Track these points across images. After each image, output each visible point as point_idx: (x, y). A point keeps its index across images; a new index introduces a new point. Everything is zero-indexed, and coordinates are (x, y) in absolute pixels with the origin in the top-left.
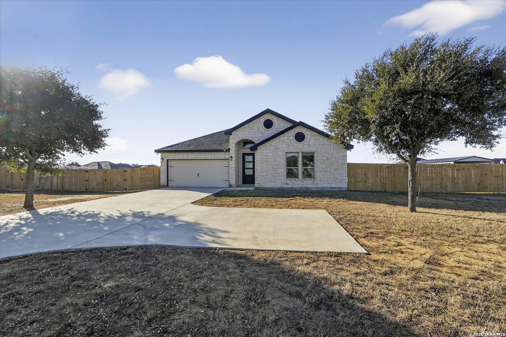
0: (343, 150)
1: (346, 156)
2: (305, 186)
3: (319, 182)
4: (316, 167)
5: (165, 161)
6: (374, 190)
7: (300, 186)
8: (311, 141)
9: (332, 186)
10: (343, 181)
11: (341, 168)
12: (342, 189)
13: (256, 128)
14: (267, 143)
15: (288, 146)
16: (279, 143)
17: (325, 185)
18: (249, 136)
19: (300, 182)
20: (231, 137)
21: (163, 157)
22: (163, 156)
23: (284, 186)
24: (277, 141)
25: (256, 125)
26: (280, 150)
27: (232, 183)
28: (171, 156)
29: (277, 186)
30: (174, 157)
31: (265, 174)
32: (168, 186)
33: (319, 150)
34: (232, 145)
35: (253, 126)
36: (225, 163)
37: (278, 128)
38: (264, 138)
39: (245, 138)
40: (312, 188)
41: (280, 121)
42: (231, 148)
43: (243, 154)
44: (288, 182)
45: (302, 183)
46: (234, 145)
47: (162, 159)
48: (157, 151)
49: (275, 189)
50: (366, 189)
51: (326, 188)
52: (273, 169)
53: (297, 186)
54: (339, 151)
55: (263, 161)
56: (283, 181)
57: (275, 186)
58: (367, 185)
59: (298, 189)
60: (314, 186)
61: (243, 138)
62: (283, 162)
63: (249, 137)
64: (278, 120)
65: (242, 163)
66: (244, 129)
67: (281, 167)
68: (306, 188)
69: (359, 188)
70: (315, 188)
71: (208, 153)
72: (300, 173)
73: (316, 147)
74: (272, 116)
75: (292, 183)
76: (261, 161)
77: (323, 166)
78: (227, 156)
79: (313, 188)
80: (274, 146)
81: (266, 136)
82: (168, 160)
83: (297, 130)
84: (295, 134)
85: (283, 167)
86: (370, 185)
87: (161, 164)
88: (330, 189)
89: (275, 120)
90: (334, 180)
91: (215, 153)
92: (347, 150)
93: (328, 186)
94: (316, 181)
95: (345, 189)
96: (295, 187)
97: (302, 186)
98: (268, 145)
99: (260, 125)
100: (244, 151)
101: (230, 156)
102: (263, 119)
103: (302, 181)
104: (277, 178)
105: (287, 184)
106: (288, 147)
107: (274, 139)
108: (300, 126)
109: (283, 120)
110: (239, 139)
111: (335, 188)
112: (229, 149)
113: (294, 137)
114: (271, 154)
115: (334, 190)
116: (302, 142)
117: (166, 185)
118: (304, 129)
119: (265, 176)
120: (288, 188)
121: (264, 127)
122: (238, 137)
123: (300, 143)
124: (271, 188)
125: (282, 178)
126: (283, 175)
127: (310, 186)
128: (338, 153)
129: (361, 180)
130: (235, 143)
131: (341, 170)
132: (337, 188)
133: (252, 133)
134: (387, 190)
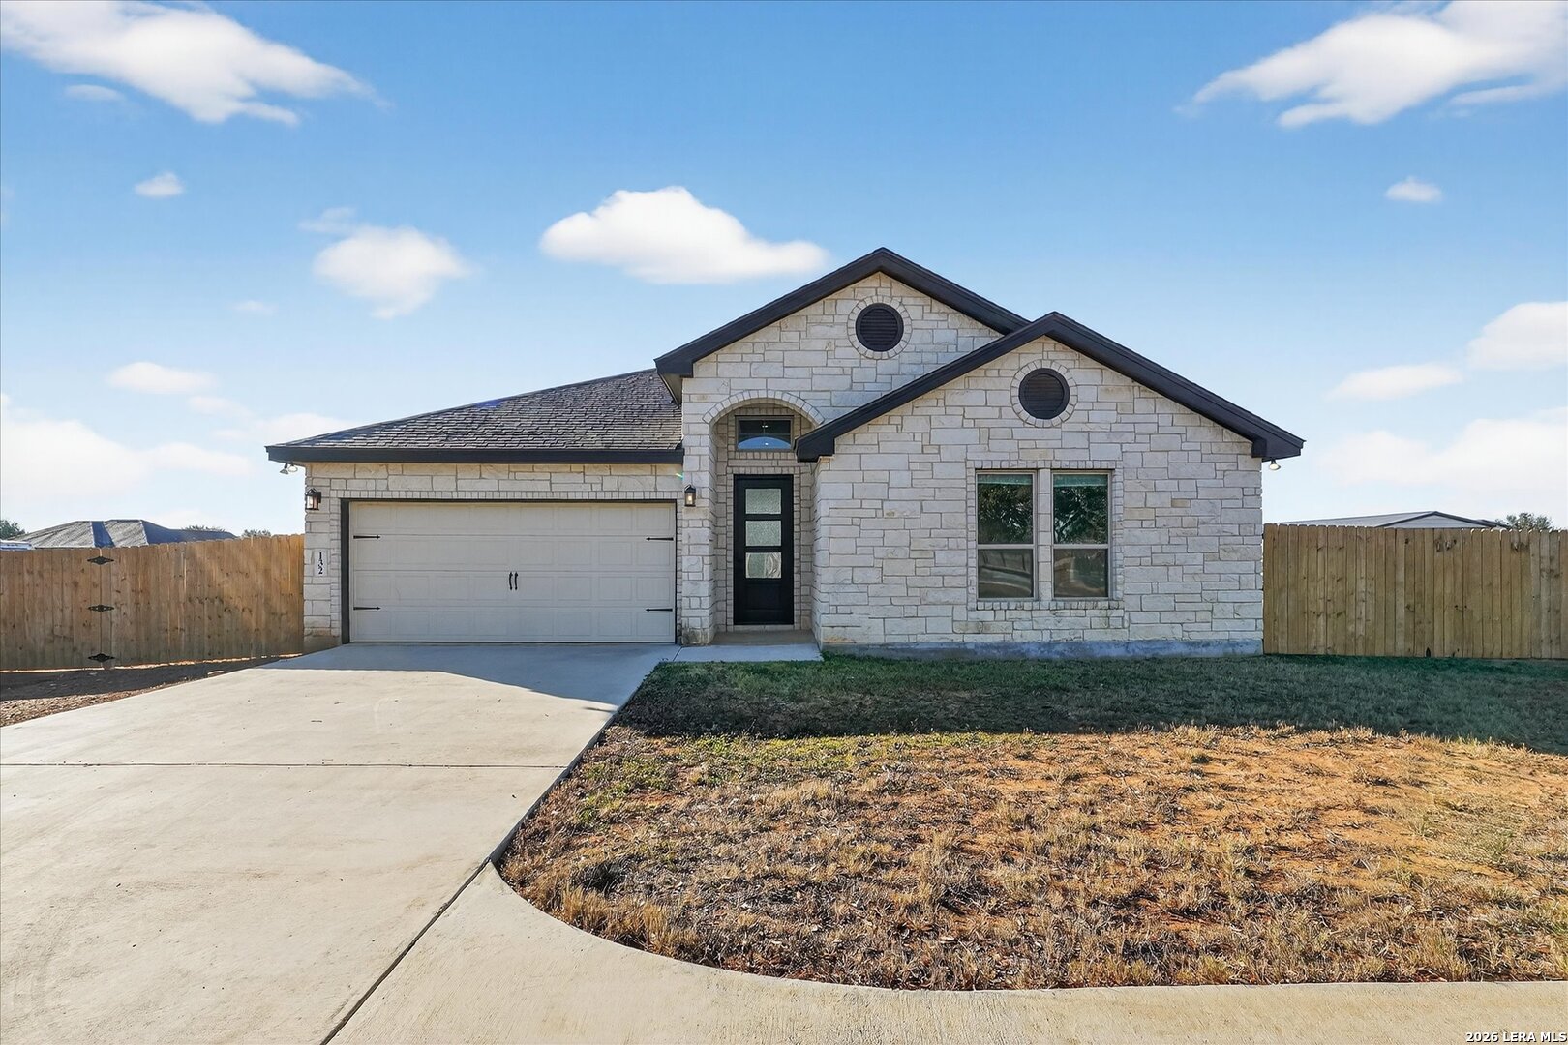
0: (1246, 462)
1: (1257, 493)
2: (1066, 635)
3: (1135, 617)
4: (1119, 540)
5: (331, 508)
6: (1379, 652)
7: (1046, 638)
8: (1095, 416)
9: (1195, 637)
10: (1244, 611)
11: (1234, 551)
12: (1238, 650)
13: (820, 345)
14: (882, 419)
15: (986, 436)
16: (943, 419)
17: (1162, 632)
18: (783, 384)
19: (1045, 619)
20: (688, 386)
21: (321, 485)
22: (315, 482)
23: (968, 638)
24: (934, 411)
25: (816, 330)
26: (945, 455)
27: (695, 623)
28: (366, 480)
29: (933, 639)
30: (381, 485)
31: (873, 576)
32: (346, 639)
33: (1133, 461)
34: (694, 428)
35: (803, 335)
36: (657, 521)
37: (925, 348)
38: (860, 401)
39: (763, 394)
40: (1101, 644)
41: (934, 316)
42: (687, 442)
43: (738, 478)
44: (989, 616)
45: (1053, 619)
46: (706, 430)
47: (316, 495)
48: (286, 454)
49: (923, 652)
50: (1346, 646)
51: (1168, 643)
52: (914, 555)
53: (1031, 636)
54: (1225, 466)
55: (861, 513)
56: (960, 613)
57: (920, 638)
58: (1351, 628)
59: (1034, 653)
60: (1108, 637)
61: (754, 395)
62: (963, 515)
63: (784, 392)
64: (927, 309)
65: (731, 522)
66: (759, 349)
67: (952, 543)
68: (1073, 645)
69: (1313, 644)
70: (1117, 644)
71: (565, 468)
72: (1045, 572)
73: (1121, 444)
74: (900, 288)
75: (1005, 625)
76: (850, 513)
77: (1153, 536)
78: (665, 481)
79: (1108, 645)
80: (918, 437)
81: (868, 387)
82: (345, 504)
83: (1031, 358)
84: (1021, 377)
85: (963, 543)
86: (1361, 630)
87: (309, 522)
88: (1182, 650)
89: (911, 307)
90: (1204, 606)
91: (603, 469)
92: (1261, 459)
93: (1178, 632)
94: (1120, 612)
95: (1249, 650)
96: (1019, 640)
97: (1056, 637)
98: (884, 429)
99: (837, 331)
100: (743, 463)
101: (686, 483)
102: (853, 303)
103: (1055, 611)
104: (931, 599)
105: (982, 627)
106: (984, 441)
107: (918, 402)
108: (1043, 339)
109: (952, 310)
110: (734, 400)
111: (1207, 644)
112: (679, 446)
113: (1016, 392)
114: (904, 478)
115: (1203, 652)
116: (1056, 420)
117: (337, 631)
118: (1062, 356)
119: (872, 589)
120: (988, 646)
121: (858, 344)
122: (724, 390)
123: (1047, 423)
124: (903, 650)
125: (960, 595)
126: (961, 581)
127: (1090, 636)
128: (1220, 475)
129: (1322, 609)
130: (708, 419)
131: (1235, 556)
132: (1219, 643)
133: (798, 372)
134: (1437, 653)
